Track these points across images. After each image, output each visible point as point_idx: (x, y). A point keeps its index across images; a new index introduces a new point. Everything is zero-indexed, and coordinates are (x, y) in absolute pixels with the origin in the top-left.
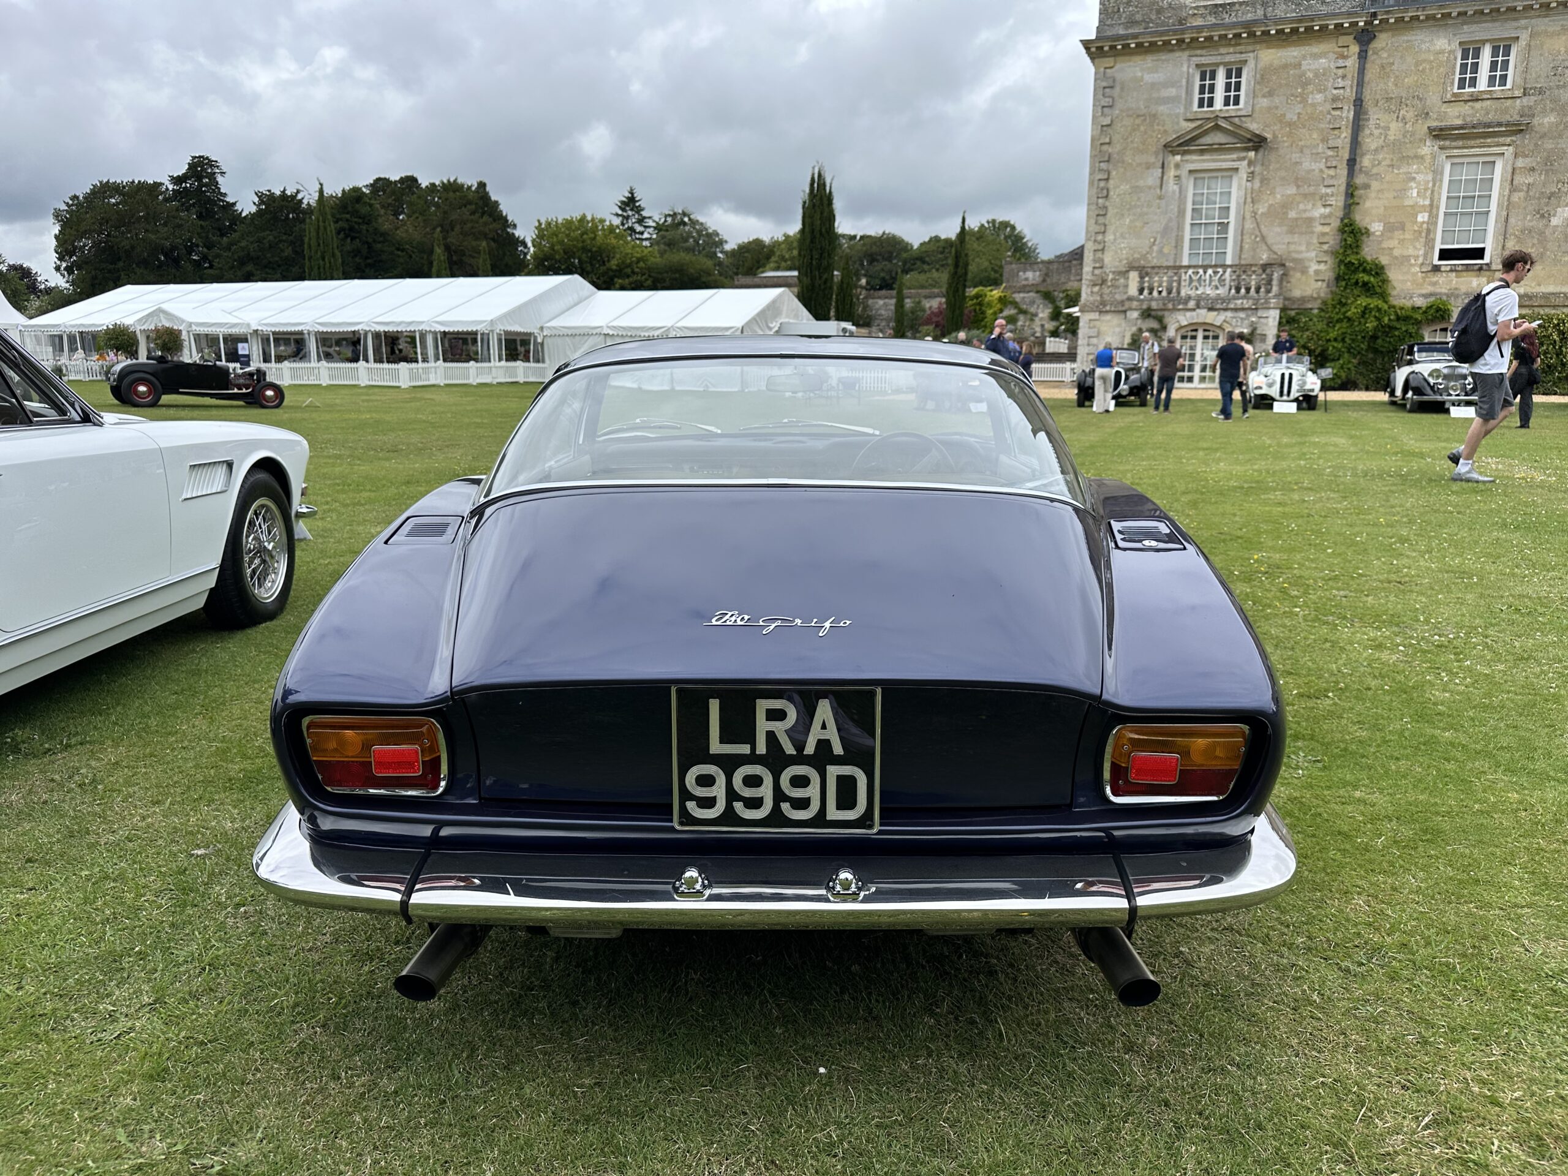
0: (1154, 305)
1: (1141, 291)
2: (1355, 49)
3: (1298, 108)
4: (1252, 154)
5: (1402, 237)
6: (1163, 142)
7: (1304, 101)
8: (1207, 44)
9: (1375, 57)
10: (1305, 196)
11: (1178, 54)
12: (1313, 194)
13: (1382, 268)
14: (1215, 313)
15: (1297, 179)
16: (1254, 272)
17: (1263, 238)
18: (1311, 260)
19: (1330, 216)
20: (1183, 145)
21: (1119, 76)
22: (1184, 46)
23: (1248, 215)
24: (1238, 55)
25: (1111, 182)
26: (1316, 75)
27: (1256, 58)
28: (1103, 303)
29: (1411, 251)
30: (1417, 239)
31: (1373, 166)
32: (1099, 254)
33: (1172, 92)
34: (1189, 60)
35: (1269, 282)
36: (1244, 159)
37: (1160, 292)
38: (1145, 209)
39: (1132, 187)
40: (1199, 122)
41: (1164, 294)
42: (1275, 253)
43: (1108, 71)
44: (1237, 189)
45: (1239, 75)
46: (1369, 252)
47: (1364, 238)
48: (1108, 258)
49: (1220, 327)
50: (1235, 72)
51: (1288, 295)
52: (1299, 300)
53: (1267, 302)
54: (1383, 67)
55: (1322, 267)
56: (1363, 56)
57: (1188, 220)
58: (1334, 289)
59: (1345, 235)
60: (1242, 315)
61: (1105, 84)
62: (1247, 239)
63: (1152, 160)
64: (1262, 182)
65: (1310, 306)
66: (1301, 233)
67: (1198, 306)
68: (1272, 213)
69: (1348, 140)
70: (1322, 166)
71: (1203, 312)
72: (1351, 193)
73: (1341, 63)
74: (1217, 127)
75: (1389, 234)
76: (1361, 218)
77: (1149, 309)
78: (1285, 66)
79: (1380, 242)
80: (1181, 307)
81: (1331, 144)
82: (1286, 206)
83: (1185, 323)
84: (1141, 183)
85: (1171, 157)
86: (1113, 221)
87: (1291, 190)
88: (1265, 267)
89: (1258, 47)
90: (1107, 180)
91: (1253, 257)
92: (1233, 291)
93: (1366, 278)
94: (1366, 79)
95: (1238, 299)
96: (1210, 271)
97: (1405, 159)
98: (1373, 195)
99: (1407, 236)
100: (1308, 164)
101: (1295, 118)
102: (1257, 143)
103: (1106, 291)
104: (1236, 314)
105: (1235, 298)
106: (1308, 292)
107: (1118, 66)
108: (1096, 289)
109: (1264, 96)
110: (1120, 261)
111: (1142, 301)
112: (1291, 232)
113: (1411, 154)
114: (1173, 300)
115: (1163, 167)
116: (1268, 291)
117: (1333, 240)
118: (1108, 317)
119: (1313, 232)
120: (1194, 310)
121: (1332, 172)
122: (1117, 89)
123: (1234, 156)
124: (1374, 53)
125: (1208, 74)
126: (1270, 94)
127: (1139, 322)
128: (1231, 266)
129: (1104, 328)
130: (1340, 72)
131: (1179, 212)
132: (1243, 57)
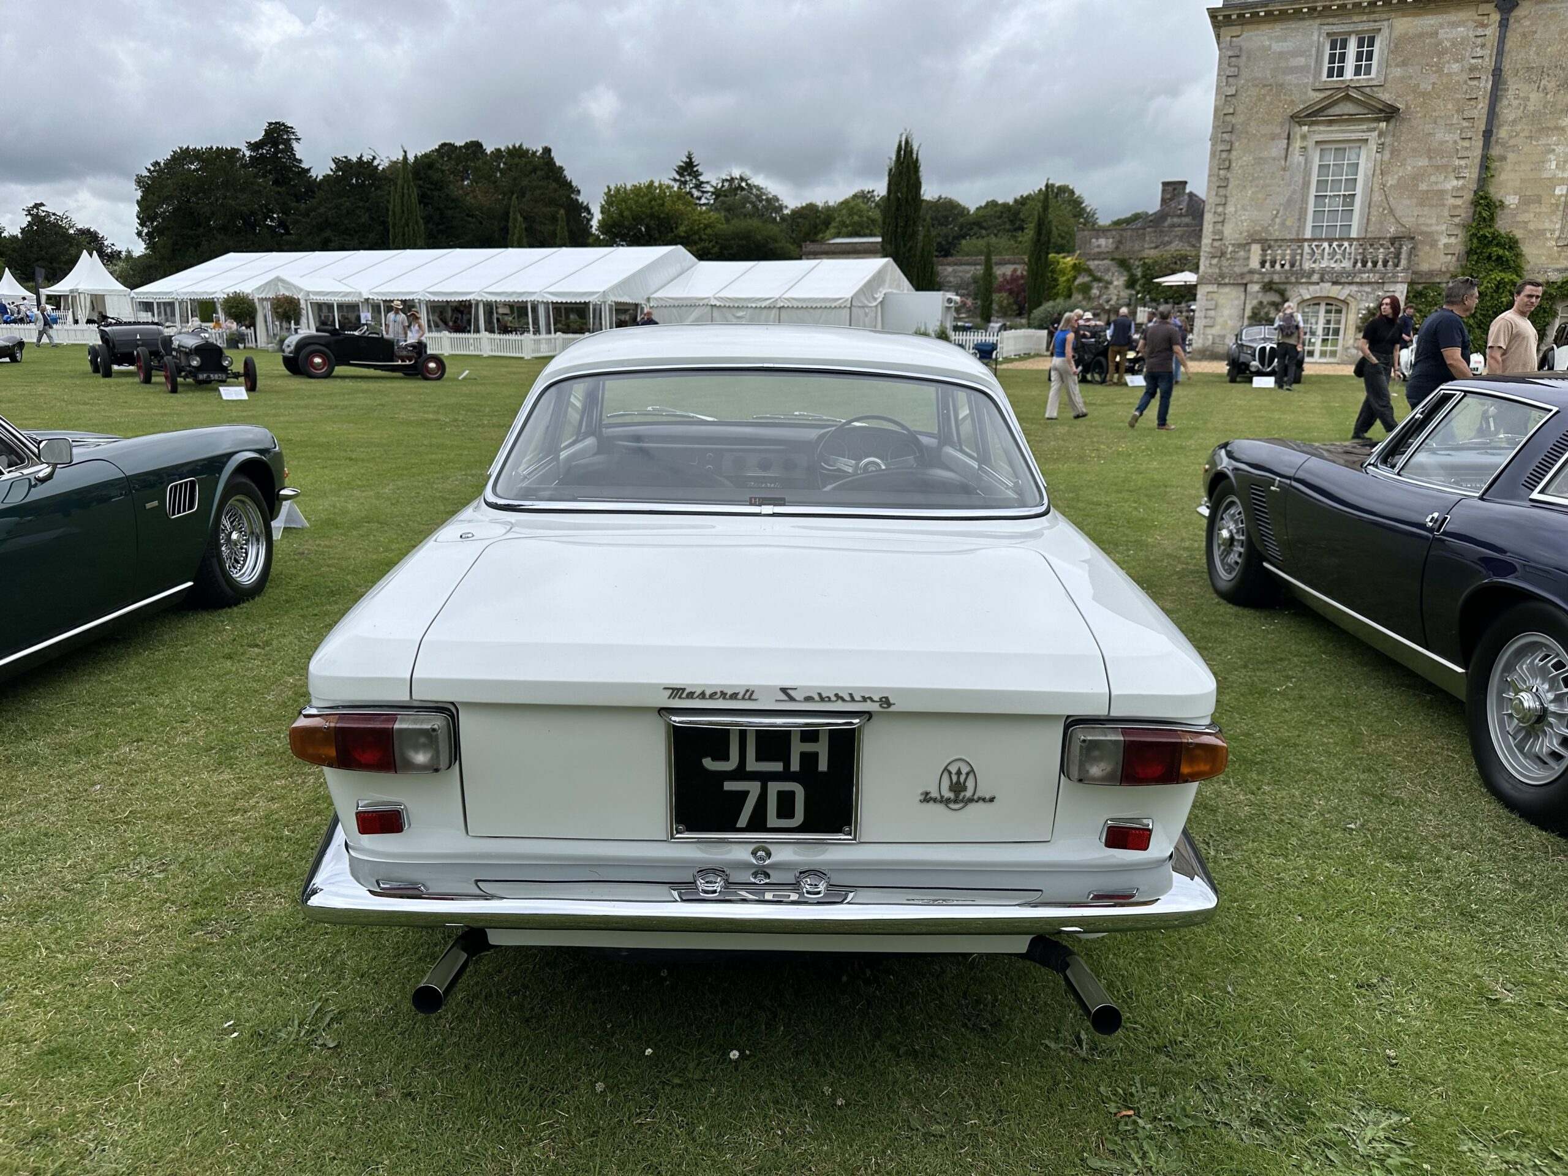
0: (1276, 278)
1: (1263, 264)
2: (1496, 17)
3: (1434, 78)
4: (1383, 125)
5: (1538, 210)
6: (1290, 112)
7: (1439, 71)
8: (1339, 12)
9: (1517, 25)
10: (1437, 168)
11: (1307, 23)
12: (1445, 167)
13: (1516, 242)
14: (1340, 287)
15: (1429, 150)
16: (1382, 245)
17: (1391, 211)
18: (1442, 233)
19: (1462, 188)
20: (1311, 116)
21: (1245, 45)
22: (1316, 14)
23: (1376, 187)
24: (1372, 24)
25: (1234, 153)
26: (1454, 44)
27: (1391, 27)
28: (1222, 276)
29: (1547, 225)
30: (1554, 213)
31: (1511, 137)
32: (1219, 226)
33: (1301, 61)
34: (1320, 29)
35: (1398, 256)
36: (1374, 129)
37: (1283, 266)
38: (1268, 181)
39: (1255, 159)
40: (1329, 93)
41: (1287, 267)
42: (1403, 226)
43: (1234, 39)
44: (1366, 160)
45: (1371, 43)
46: (1503, 225)
47: (1498, 211)
48: (1228, 231)
49: (1343, 301)
50: (1367, 41)
51: (1415, 268)
52: (1426, 273)
53: (1395, 276)
54: (1524, 35)
55: (1453, 240)
56: (1504, 25)
57: (1313, 192)
58: (1464, 263)
59: (1479, 209)
60: (1368, 289)
61: (1230, 53)
62: (1374, 212)
63: (1278, 130)
64: (1392, 153)
65: (1438, 280)
66: (1432, 206)
67: (1322, 280)
68: (1401, 185)
69: (1485, 111)
70: (1457, 137)
71: (1327, 285)
72: (1486, 164)
73: (1480, 32)
74: (1348, 98)
75: (1524, 207)
76: (1495, 192)
77: (1271, 282)
78: (1422, 35)
79: (1515, 216)
80: (1304, 280)
81: (1467, 114)
82: (1417, 177)
83: (1308, 297)
84: (1265, 154)
85: (1297, 128)
86: (1234, 192)
87: (1423, 162)
88: (1393, 240)
89: (1393, 15)
90: (1229, 151)
91: (1380, 231)
92: (1359, 265)
93: (1501, 252)
94: (1507, 48)
95: (1365, 273)
96: (1335, 244)
97: (1545, 131)
98: (1509, 167)
99: (1544, 210)
100: (1441, 135)
101: (1430, 87)
102: (1390, 113)
103: (1225, 263)
104: (1361, 288)
105: (1360, 272)
106: (1437, 266)
107: (1245, 35)
108: (1215, 261)
109: (1397, 66)
110: (1241, 233)
111: (1264, 274)
112: (1421, 204)
113: (1551, 125)
114: (1296, 273)
115: (1288, 138)
116: (1397, 265)
117: (1465, 213)
118: (1227, 290)
119: (1444, 205)
120: (1318, 283)
121: (1466, 144)
122: (1244, 58)
123: (1364, 127)
124: (1517, 21)
125: (1338, 43)
126: (1404, 64)
127: (1260, 295)
128: (1357, 239)
129: (1222, 301)
130: (1479, 41)
131: (1304, 184)
132: (1377, 25)
